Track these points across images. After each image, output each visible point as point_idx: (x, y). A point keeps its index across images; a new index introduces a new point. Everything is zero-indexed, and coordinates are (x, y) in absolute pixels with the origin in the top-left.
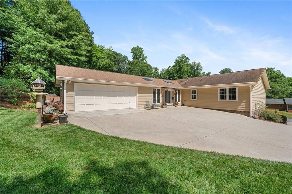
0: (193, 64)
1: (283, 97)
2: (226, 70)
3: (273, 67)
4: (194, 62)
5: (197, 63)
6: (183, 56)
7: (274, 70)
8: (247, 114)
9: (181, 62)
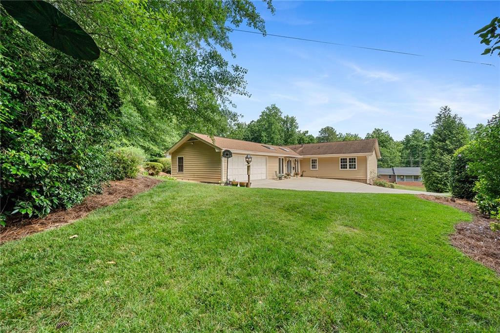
0: (285, 119)
1: (392, 166)
2: (328, 128)
3: (380, 129)
4: (286, 116)
5: (290, 117)
6: (274, 108)
7: (382, 131)
8: (365, 181)
9: (271, 115)
